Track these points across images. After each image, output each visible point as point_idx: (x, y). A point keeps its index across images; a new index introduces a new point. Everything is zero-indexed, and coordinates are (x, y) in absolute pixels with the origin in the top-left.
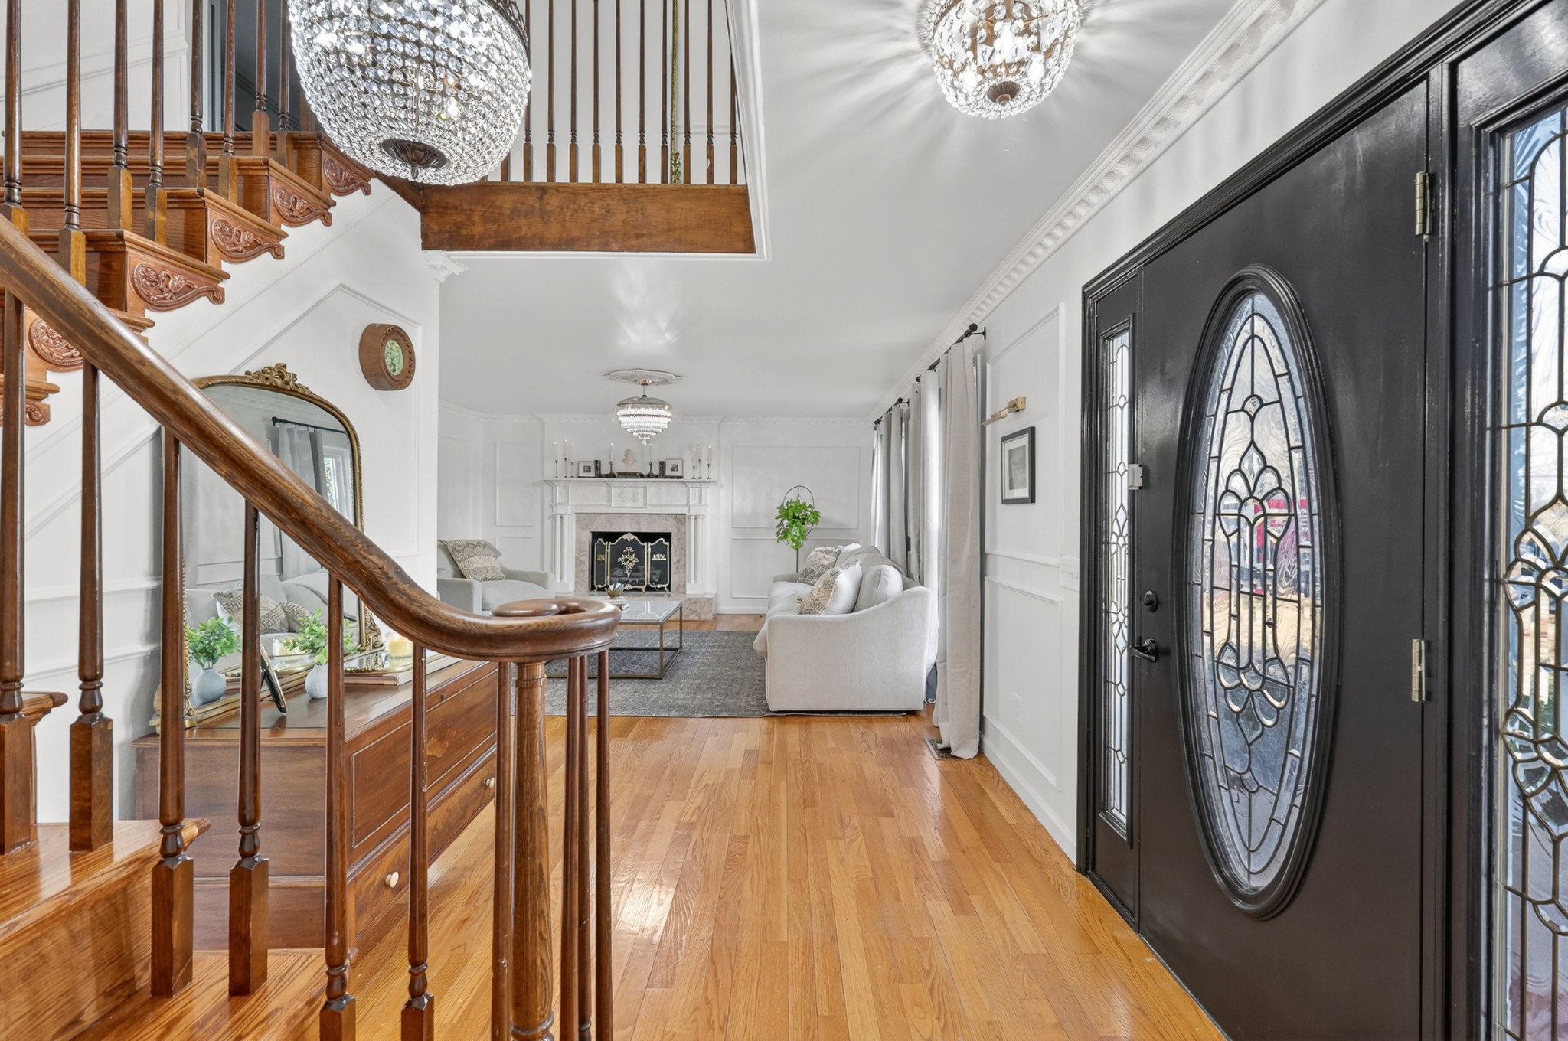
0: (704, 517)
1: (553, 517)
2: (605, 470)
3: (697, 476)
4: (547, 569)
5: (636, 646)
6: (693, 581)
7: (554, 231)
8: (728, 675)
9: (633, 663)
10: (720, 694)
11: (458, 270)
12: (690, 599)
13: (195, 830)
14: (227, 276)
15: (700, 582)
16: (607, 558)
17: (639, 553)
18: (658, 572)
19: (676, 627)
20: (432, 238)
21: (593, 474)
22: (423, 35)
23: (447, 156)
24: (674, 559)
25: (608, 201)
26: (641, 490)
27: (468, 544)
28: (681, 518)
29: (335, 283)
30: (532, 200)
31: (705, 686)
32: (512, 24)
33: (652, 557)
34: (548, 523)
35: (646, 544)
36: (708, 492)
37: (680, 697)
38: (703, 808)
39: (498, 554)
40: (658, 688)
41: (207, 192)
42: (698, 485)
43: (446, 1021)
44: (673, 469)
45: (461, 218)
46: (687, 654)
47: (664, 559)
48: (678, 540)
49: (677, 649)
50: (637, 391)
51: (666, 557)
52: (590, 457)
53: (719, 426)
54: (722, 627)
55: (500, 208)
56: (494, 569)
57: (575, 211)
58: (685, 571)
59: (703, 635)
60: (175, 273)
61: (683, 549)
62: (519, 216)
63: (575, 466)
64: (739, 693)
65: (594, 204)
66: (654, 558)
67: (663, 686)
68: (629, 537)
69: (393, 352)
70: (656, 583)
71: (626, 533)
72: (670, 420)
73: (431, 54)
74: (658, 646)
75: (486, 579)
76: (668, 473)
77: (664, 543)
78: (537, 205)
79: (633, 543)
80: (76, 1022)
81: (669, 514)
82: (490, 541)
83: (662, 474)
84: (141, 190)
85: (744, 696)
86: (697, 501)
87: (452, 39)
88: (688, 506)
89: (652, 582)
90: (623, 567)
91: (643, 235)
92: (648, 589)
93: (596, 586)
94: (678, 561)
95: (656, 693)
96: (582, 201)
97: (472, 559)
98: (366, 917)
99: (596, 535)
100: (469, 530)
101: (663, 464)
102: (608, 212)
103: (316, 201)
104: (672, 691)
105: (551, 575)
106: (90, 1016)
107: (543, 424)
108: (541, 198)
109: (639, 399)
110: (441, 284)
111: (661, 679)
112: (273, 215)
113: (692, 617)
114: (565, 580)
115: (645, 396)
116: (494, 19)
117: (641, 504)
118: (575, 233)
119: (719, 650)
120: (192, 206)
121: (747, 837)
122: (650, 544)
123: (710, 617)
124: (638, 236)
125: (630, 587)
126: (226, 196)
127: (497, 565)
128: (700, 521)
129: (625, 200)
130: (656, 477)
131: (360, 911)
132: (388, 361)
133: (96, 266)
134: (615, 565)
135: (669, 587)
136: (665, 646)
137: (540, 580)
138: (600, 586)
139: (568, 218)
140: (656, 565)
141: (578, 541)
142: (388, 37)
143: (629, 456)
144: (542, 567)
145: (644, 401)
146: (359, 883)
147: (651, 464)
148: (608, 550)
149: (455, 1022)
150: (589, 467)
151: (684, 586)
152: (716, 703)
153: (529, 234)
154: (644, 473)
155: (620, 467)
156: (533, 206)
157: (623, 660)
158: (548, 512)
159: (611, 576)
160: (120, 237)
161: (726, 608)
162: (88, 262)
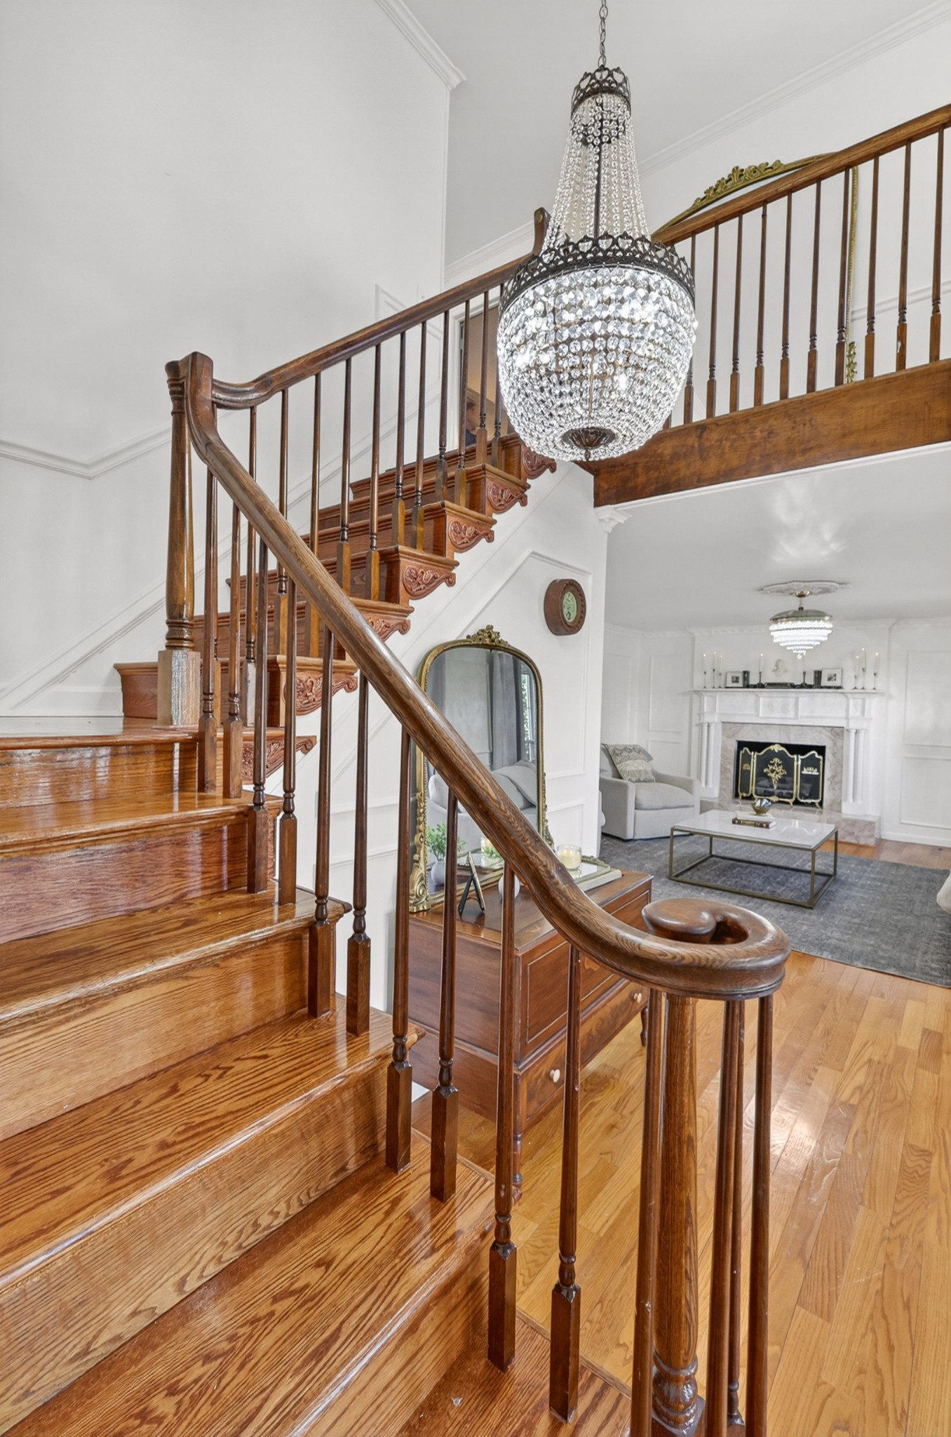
0: (867, 731)
1: (701, 725)
2: (753, 680)
3: (860, 686)
4: (693, 776)
5: (781, 863)
6: (850, 800)
7: (713, 465)
8: (898, 921)
9: (778, 883)
10: (887, 943)
11: (621, 519)
12: (847, 820)
13: (416, 1037)
14: (457, 564)
15: (859, 802)
16: (753, 768)
17: (788, 765)
18: (808, 786)
19: (830, 849)
20: (602, 496)
21: (740, 684)
22: (597, 326)
23: (615, 431)
24: (828, 774)
25: (771, 422)
26: (791, 701)
27: (625, 749)
28: (838, 732)
29: (528, 552)
30: (692, 441)
31: (866, 928)
32: (680, 281)
33: (802, 769)
34: (695, 730)
35: (795, 757)
36: (873, 703)
37: (835, 935)
38: (865, 1089)
39: (649, 758)
40: (807, 920)
41: (447, 503)
42: (861, 696)
43: (595, 1230)
44: (830, 679)
45: (627, 473)
46: (843, 883)
47: (815, 773)
48: (834, 754)
49: (829, 876)
50: (793, 604)
51: (818, 771)
52: (739, 668)
53: (890, 629)
54: (887, 856)
55: (661, 455)
56: (646, 772)
57: (734, 440)
58: (840, 788)
59: (861, 862)
60: (426, 569)
61: (840, 764)
62: (679, 459)
63: (723, 677)
64: (912, 948)
65: (755, 428)
66: (805, 772)
67: (814, 917)
68: (777, 748)
69: (569, 601)
70: (806, 798)
71: (773, 744)
72: (830, 632)
73: (604, 342)
74: (808, 867)
75: (639, 781)
76: (824, 682)
77: (817, 756)
78: (696, 445)
79: (780, 755)
80: (343, 1169)
81: (824, 727)
82: (643, 745)
83: (818, 683)
84: (410, 511)
85: (920, 954)
86: (859, 713)
87: (624, 319)
88: (847, 718)
89: (802, 796)
90: (769, 778)
91: (811, 449)
92: (797, 803)
93: (740, 794)
94: (833, 777)
95: (806, 923)
96: (742, 429)
97: (629, 762)
98: (535, 1104)
99: (741, 745)
100: (627, 736)
101: (818, 675)
102: (771, 433)
103: (516, 487)
104: (825, 926)
105: (696, 782)
106: (352, 1167)
107: (693, 639)
108: (700, 437)
109: (795, 612)
110: (609, 534)
111: (811, 908)
112: (488, 509)
113: (848, 839)
114: (710, 786)
115: (801, 609)
116: (663, 285)
117: (792, 715)
118: (735, 463)
119: (885, 886)
120: (437, 515)
121: (930, 1154)
122: (800, 757)
123: (871, 842)
124: (804, 451)
125: (777, 799)
126: (459, 504)
127: (649, 769)
128: (862, 736)
129: (790, 416)
130: (810, 687)
131: (531, 1097)
132: (565, 611)
133: (385, 574)
134: (761, 775)
135: (821, 804)
136: (816, 870)
137: (687, 786)
138: (745, 795)
139: (727, 450)
140: (805, 778)
141: (724, 749)
142: (570, 340)
143: (780, 666)
144: (689, 775)
145: (800, 614)
146: (530, 1073)
147: (804, 673)
148: (754, 761)
149: (602, 1234)
150: (737, 678)
151: (840, 804)
152: (881, 953)
153: (688, 473)
154: (796, 683)
155: (769, 678)
156: (692, 447)
157: (768, 878)
158: (695, 720)
159: (756, 785)
160: (397, 550)
161: (890, 834)
162: (380, 571)
